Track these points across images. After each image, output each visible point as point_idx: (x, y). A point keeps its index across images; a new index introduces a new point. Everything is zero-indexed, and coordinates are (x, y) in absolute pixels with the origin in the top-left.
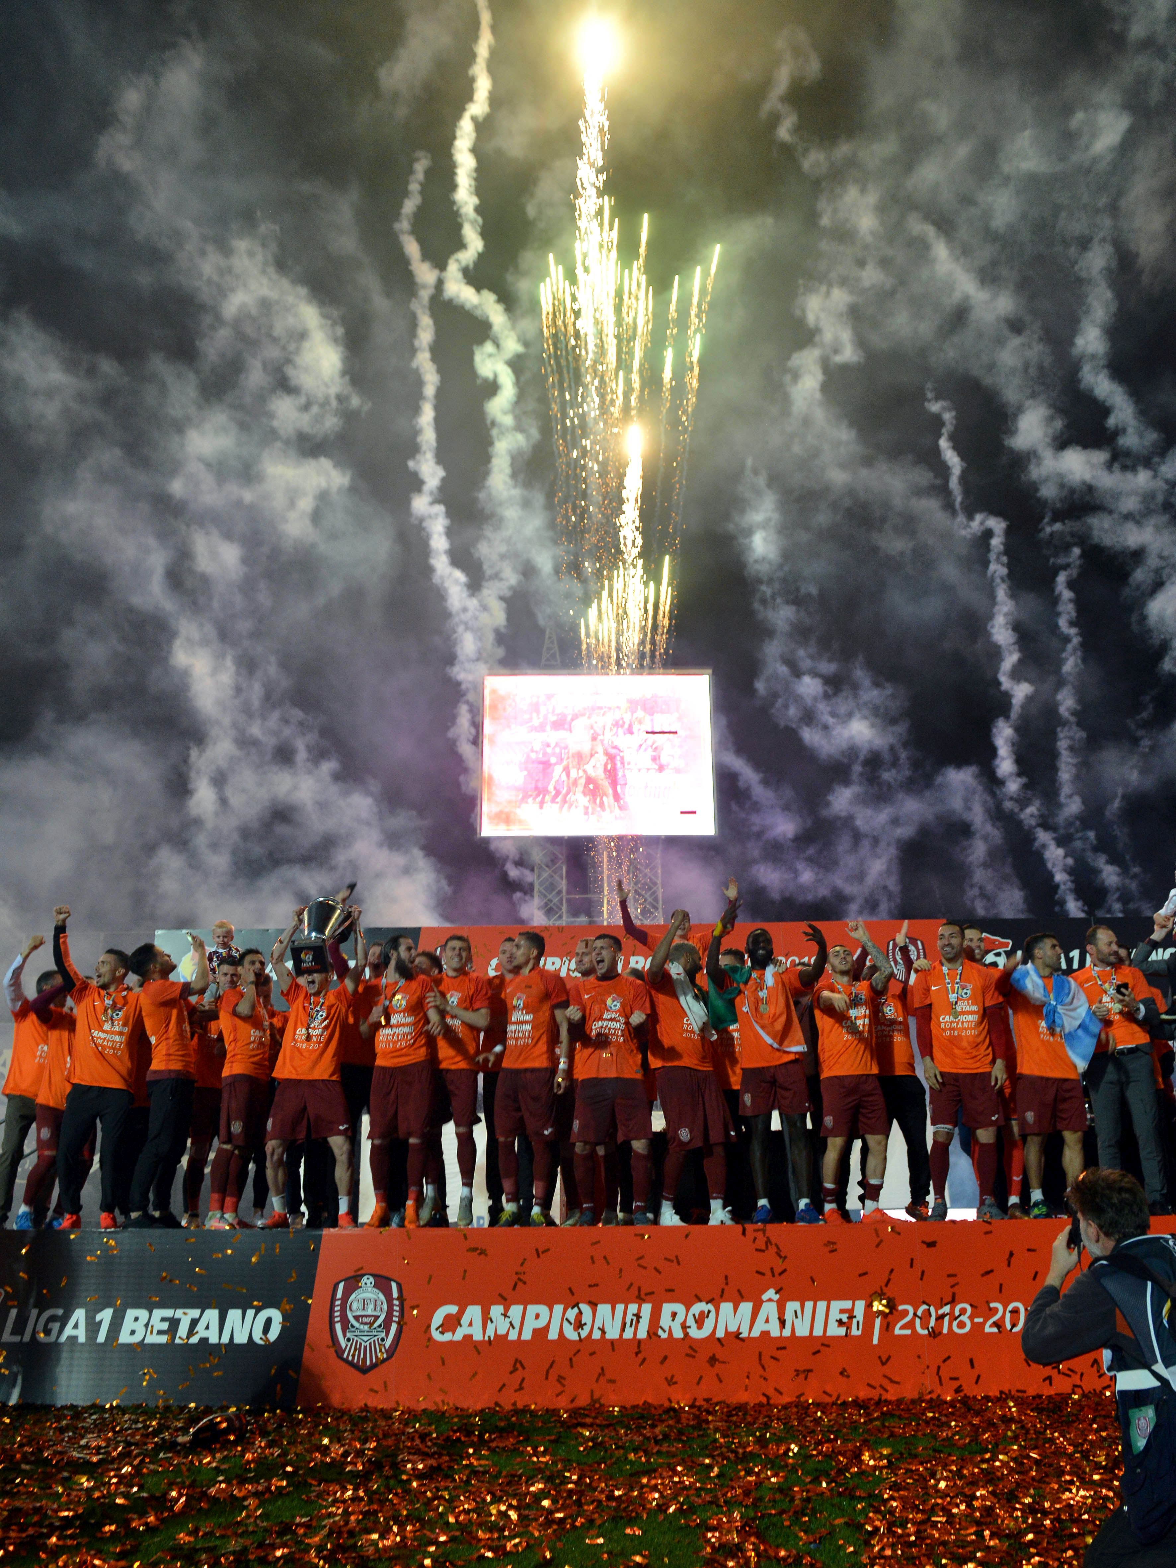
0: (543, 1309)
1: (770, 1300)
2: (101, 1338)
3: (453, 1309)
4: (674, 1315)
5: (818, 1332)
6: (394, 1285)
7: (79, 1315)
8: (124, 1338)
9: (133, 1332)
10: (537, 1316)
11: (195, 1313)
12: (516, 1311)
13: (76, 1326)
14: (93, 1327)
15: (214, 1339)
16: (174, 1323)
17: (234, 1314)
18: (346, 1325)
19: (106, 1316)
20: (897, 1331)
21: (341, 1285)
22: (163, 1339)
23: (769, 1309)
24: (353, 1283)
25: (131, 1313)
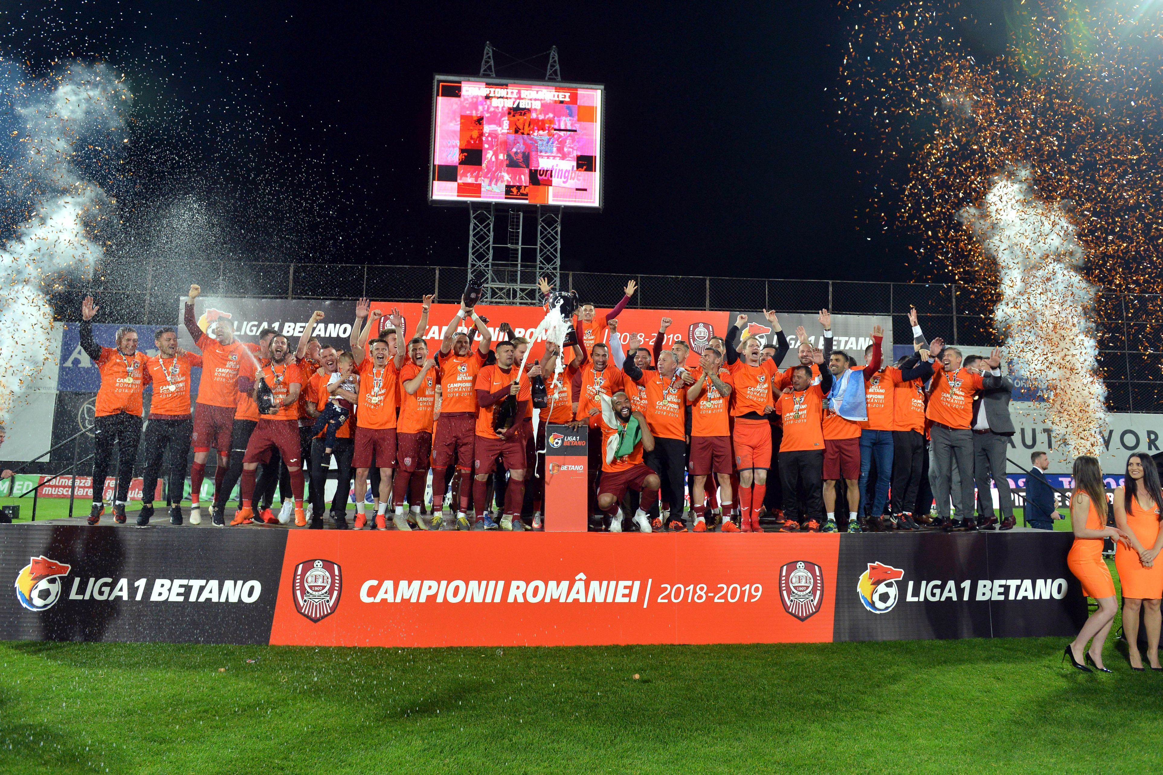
0: (434, 584)
1: (580, 580)
2: (139, 597)
3: (375, 583)
4: (518, 588)
5: (610, 600)
6: (336, 567)
7: (123, 582)
8: (154, 597)
9: (160, 594)
10: (430, 588)
11: (203, 582)
12: (416, 584)
13: (121, 590)
14: (133, 590)
15: (215, 599)
16: (188, 589)
17: (229, 584)
18: (304, 592)
19: (141, 583)
20: (659, 600)
21: (301, 566)
22: (181, 599)
23: (579, 585)
24: (309, 565)
25: (158, 582)
